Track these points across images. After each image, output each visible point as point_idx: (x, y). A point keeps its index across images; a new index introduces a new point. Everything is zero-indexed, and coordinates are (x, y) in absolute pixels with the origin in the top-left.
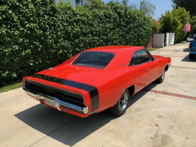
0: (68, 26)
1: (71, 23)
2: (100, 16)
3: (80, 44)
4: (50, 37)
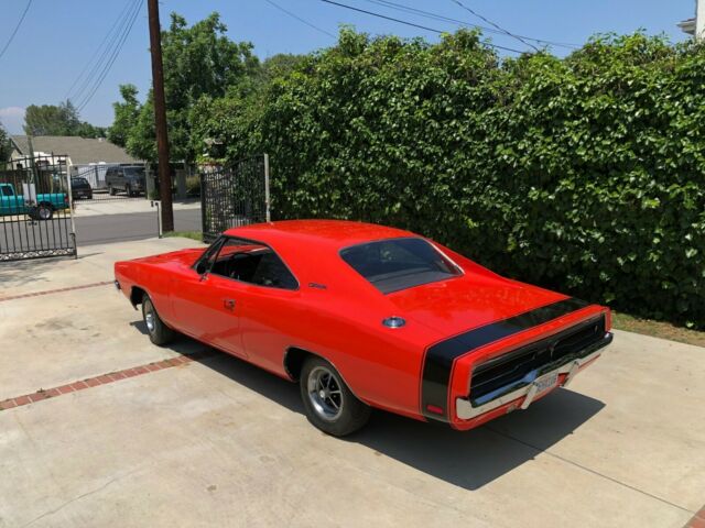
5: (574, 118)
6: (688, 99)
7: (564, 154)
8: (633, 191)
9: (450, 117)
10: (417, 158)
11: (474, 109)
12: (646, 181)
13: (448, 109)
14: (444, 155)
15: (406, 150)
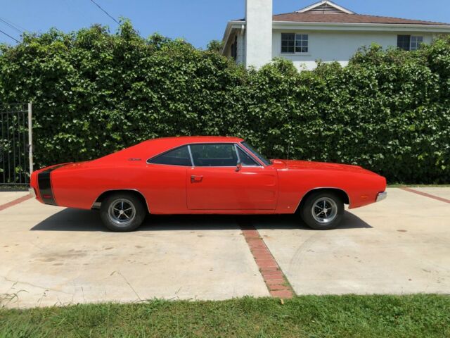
0: (254, 104)
1: (261, 100)
2: (358, 80)
3: (288, 138)
4: (211, 124)
5: (289, 95)
6: (337, 91)
7: (286, 112)
8: (318, 128)
9: (217, 89)
10: (192, 112)
11: (232, 86)
12: (323, 124)
13: (216, 84)
14: (212, 110)
15: (186, 106)
